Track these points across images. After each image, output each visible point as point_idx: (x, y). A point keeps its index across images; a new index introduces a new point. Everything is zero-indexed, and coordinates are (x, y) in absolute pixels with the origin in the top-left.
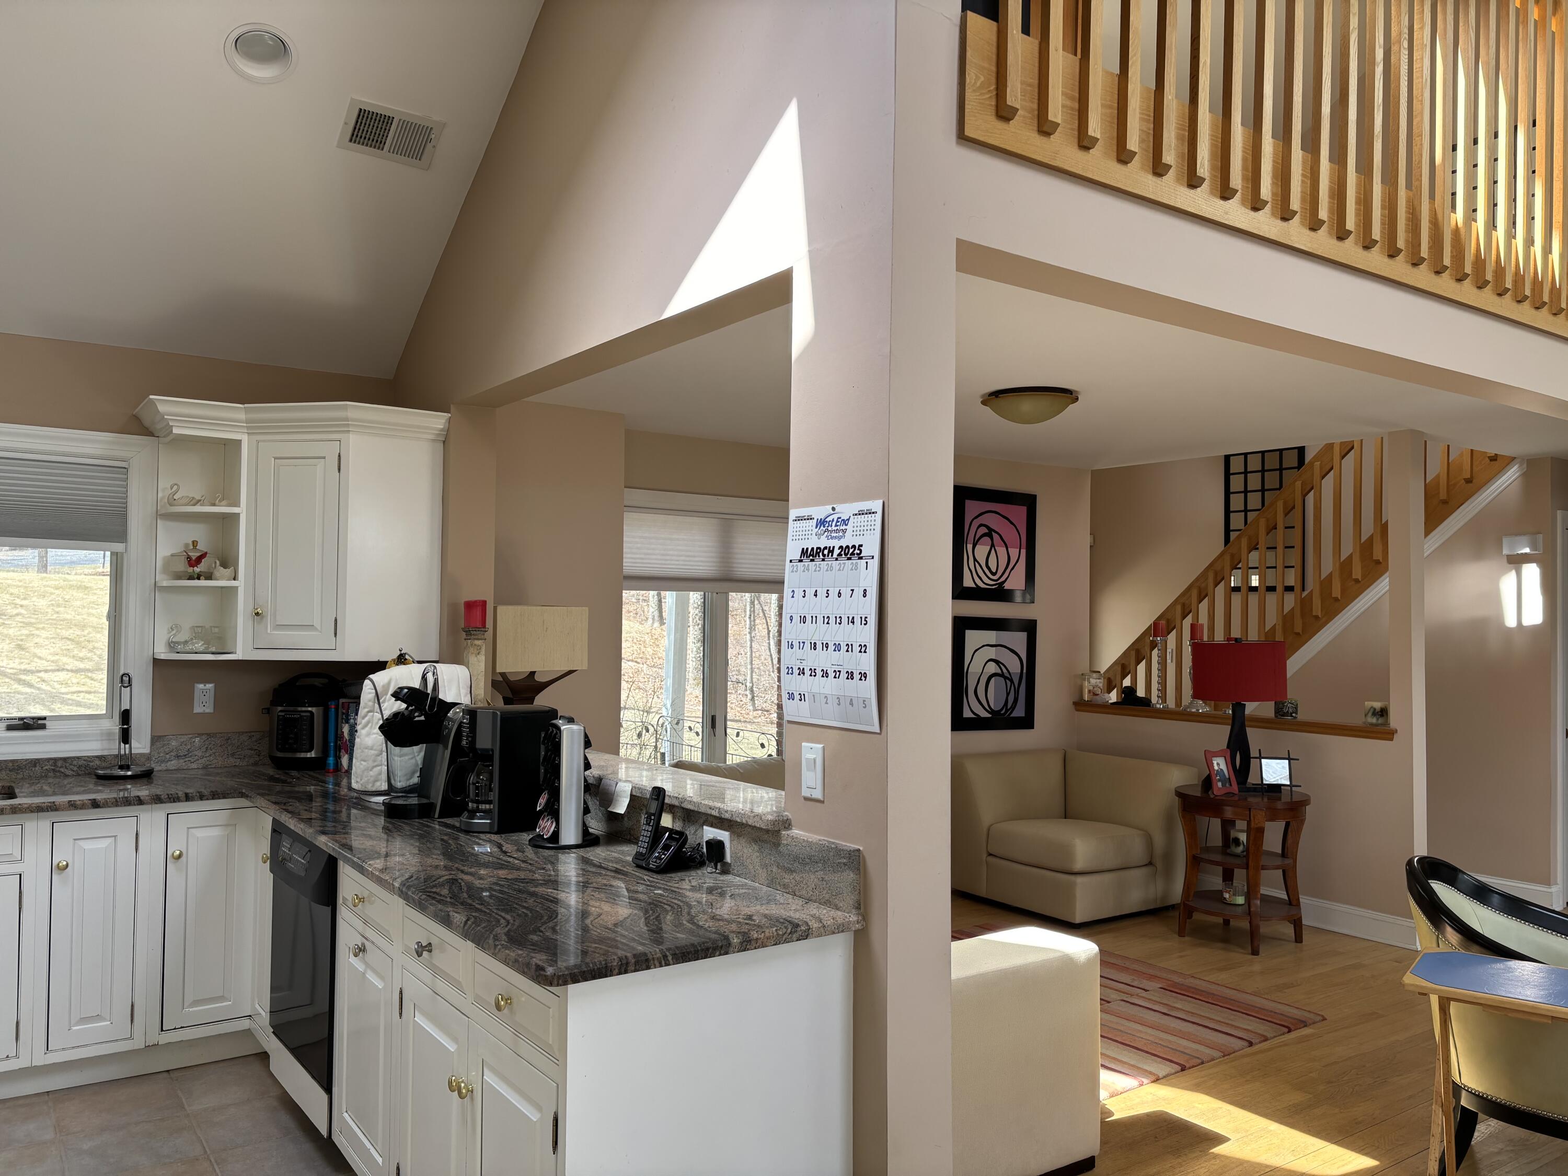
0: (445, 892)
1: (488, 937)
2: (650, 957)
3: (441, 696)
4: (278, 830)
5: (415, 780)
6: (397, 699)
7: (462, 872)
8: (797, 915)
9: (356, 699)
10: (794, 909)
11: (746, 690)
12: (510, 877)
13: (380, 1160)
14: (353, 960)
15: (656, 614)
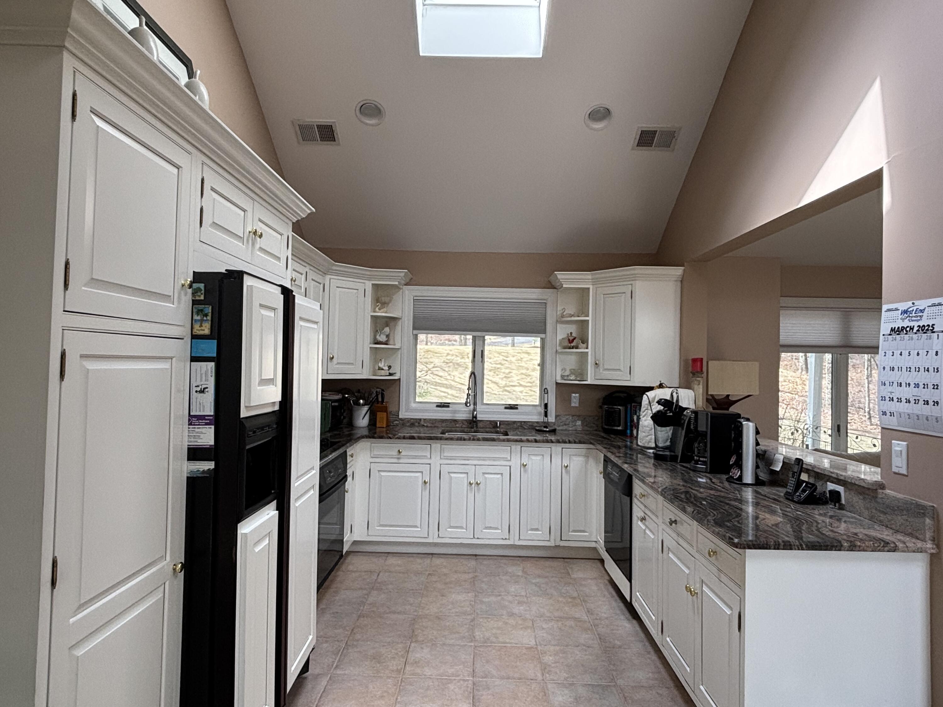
0: (683, 496)
1: (704, 520)
2: (792, 544)
3: (680, 404)
4: (607, 460)
5: (668, 443)
6: (659, 404)
7: (691, 489)
8: (888, 538)
9: (640, 404)
10: (886, 535)
11: (865, 412)
12: (716, 494)
13: (654, 618)
14: (640, 523)
15: (804, 366)
